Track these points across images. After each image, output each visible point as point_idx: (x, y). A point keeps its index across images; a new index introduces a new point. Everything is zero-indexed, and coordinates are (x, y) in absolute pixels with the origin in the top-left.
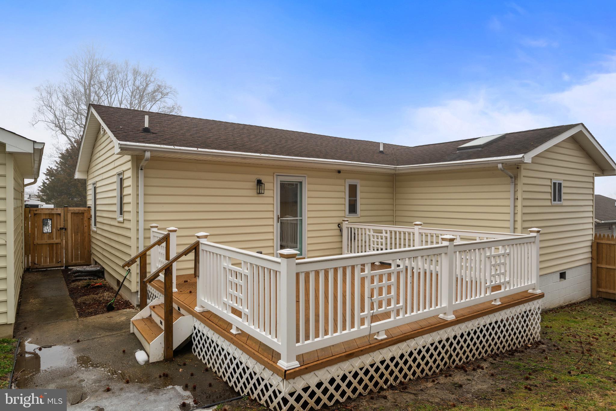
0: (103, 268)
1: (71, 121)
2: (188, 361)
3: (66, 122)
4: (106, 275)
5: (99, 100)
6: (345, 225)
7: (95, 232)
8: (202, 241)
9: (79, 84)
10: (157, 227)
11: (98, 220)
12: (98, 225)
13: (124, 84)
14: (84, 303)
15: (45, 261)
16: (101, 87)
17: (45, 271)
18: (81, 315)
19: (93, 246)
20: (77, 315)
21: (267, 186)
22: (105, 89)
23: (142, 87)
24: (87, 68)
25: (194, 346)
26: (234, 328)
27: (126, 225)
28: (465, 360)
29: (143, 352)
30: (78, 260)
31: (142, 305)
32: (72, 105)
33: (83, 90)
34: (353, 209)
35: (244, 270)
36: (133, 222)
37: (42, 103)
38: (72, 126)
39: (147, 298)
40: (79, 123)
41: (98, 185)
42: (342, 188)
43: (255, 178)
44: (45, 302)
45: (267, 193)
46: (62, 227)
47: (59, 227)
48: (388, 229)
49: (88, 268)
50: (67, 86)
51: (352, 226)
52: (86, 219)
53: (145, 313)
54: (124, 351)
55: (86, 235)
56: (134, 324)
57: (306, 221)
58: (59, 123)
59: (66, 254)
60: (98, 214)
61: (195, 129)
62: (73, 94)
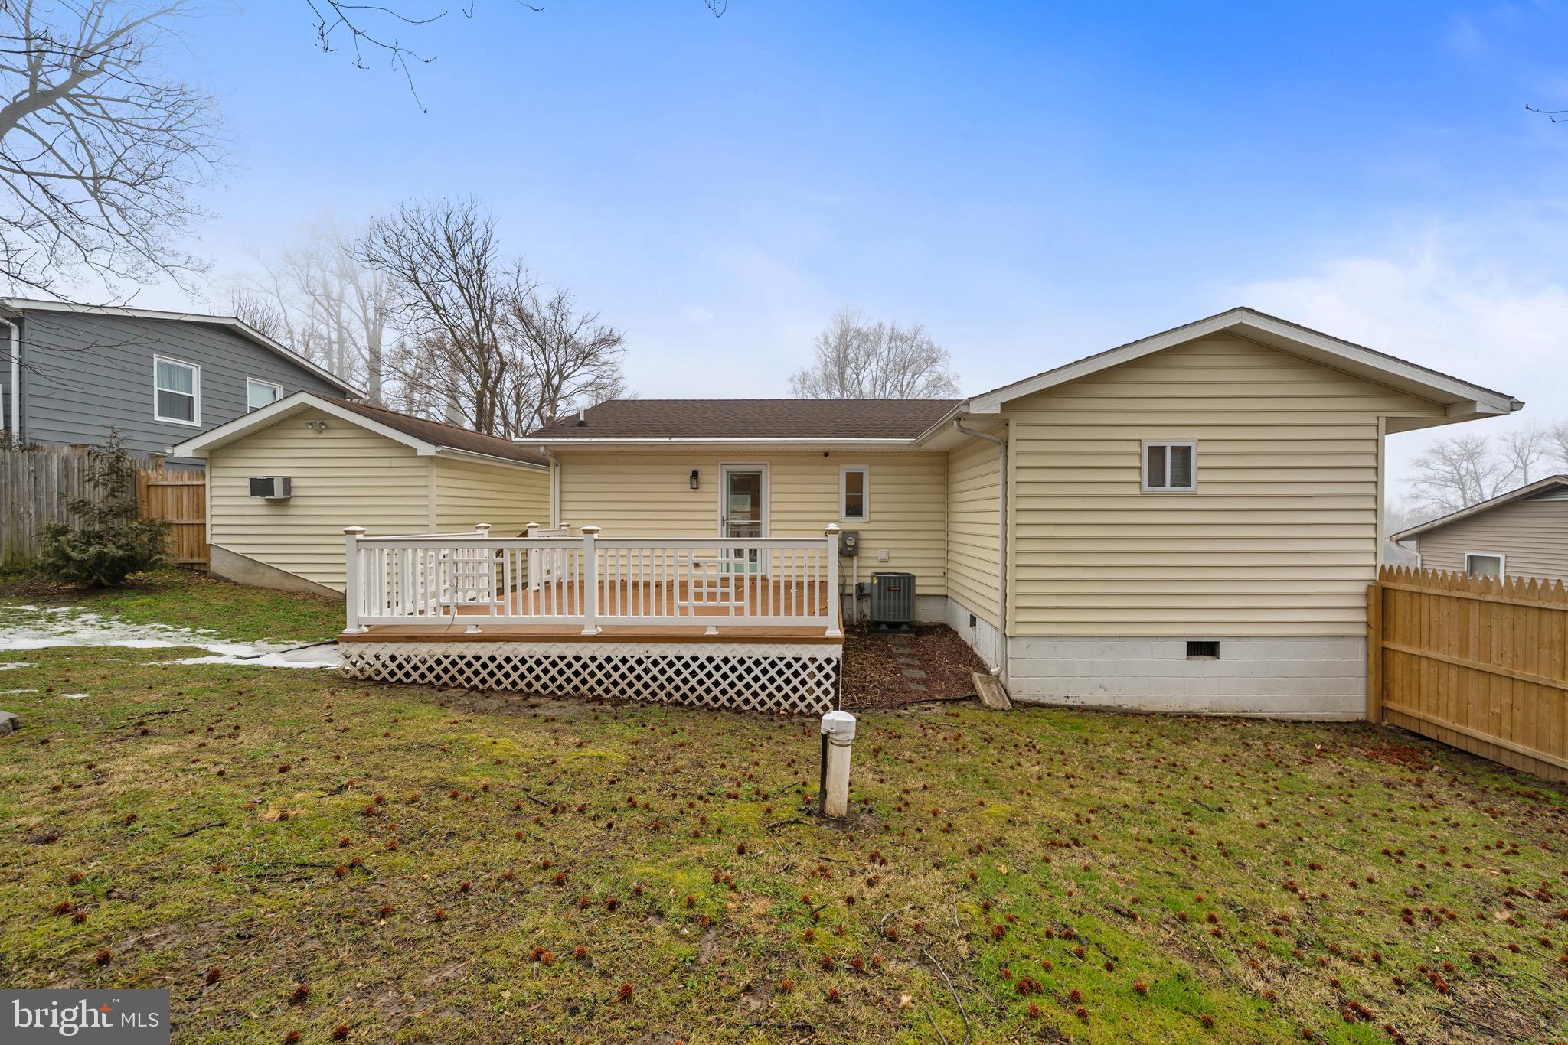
21: (706, 478)
34: (854, 509)
42: (834, 479)
43: (688, 469)
57: (767, 526)
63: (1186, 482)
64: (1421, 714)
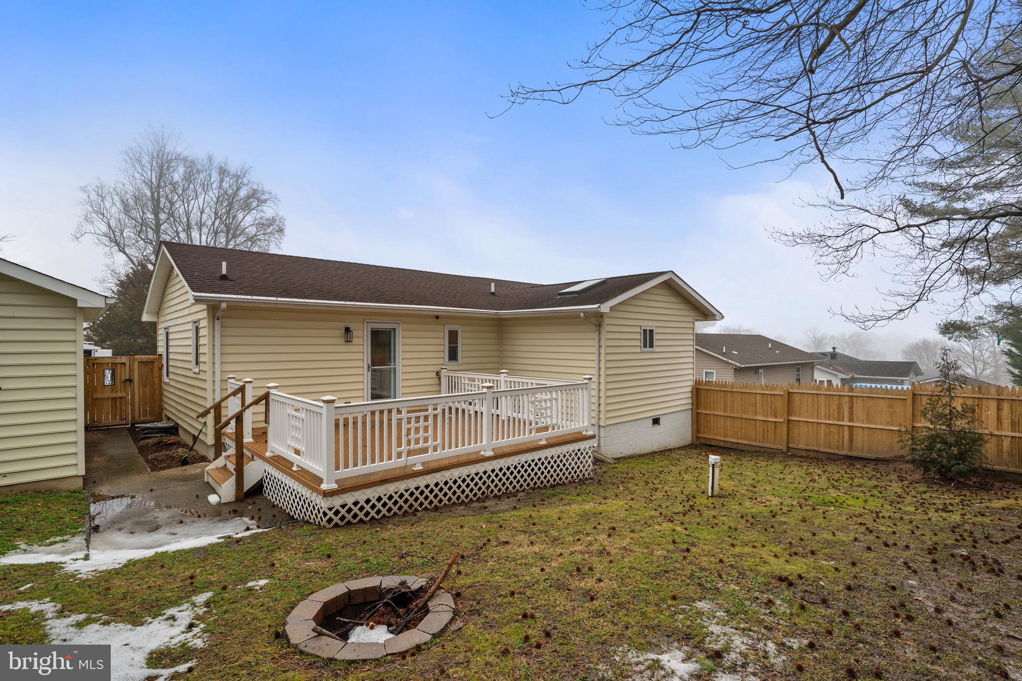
0: (178, 424)
1: (132, 235)
2: (257, 501)
3: (125, 235)
4: (181, 432)
5: (171, 208)
6: (443, 373)
7: (168, 384)
8: (273, 391)
9: (143, 185)
10: (234, 378)
11: (171, 369)
12: (171, 376)
13: (206, 187)
14: (156, 459)
15: (107, 418)
16: (174, 190)
17: (108, 430)
18: (152, 470)
19: (165, 400)
20: (149, 470)
21: (355, 333)
22: (181, 193)
23: (231, 191)
24: (154, 164)
25: (265, 488)
26: (295, 465)
27: (202, 376)
28: (505, 491)
29: (216, 495)
30: (146, 416)
31: (218, 455)
32: (134, 213)
33: (148, 193)
34: (453, 355)
35: (302, 415)
36: (209, 373)
37: (90, 208)
38: (133, 241)
39: (223, 448)
40: (143, 237)
41: (171, 330)
42: (441, 334)
43: (343, 325)
44: (112, 459)
45: (355, 341)
46: (127, 378)
47: (123, 378)
48: (480, 377)
49: (159, 425)
50: (126, 186)
51: (450, 375)
52: (156, 369)
53: (220, 462)
54: (197, 496)
55: (157, 387)
56: (208, 473)
57: (400, 370)
58: (115, 237)
59: (133, 410)
60: (171, 363)
61: (281, 271)
62: (135, 197)
63: (651, 346)
64: (711, 437)
